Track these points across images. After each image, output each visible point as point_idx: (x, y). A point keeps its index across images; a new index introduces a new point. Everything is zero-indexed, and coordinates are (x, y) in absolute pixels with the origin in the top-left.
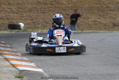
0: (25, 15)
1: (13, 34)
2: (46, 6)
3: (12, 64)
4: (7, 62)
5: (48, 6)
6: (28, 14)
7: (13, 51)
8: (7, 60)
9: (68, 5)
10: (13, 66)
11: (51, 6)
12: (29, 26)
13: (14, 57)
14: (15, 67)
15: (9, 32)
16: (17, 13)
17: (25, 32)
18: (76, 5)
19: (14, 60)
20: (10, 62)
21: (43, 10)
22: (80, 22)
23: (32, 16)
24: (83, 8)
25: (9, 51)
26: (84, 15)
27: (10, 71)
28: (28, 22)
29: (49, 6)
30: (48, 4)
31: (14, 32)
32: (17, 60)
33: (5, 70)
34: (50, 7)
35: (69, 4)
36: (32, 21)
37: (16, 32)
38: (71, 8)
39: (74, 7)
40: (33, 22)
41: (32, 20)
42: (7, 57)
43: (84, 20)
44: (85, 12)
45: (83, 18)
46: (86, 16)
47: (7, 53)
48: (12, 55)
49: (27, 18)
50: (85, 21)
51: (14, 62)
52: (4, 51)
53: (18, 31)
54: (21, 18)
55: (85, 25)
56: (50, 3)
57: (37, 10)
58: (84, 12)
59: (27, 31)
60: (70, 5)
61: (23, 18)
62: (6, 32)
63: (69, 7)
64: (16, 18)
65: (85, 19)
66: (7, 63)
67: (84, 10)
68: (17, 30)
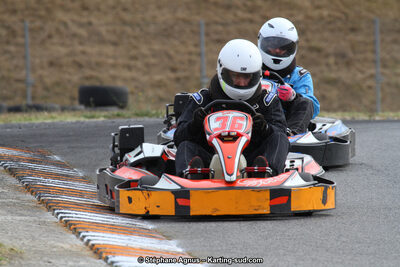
1: (96, 126)
2: (230, 17)
5: (235, 15)
9: (316, 13)
11: (249, 16)
15: (83, 119)
18: (347, 11)
21: (216, 33)
22: (364, 80)
24: (373, 22)
26: (379, 50)
29: (240, 14)
30: (238, 8)
34: (243, 20)
35: (318, 7)
36: (172, 75)
38: (330, 23)
39: (339, 19)
43: (380, 70)
44: (382, 41)
45: (374, 62)
46: (388, 57)
50: (383, 74)
54: (132, 62)
55: (382, 90)
56: (245, 5)
57: (193, 32)
58: (378, 37)
60: (325, 13)
63: (321, 18)
65: (385, 66)
67: (382, 32)
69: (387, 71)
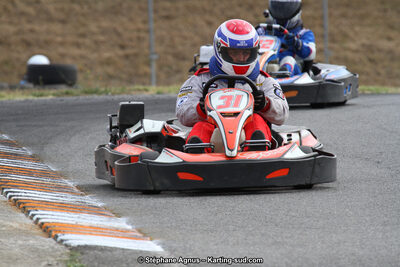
0: (93, 27)
1: (45, 104)
3: (42, 224)
4: (23, 215)
6: (105, 24)
7: (45, 174)
8: (21, 206)
10: (46, 230)
12: (110, 70)
13: (47, 196)
14: (53, 234)
15: (31, 98)
16: (63, 22)
17: (96, 96)
19: (49, 209)
20: (33, 215)
21: (165, 9)
23: (120, 30)
25: (30, 173)
26: (327, 23)
27: (34, 250)
28: (107, 55)
31: (51, 97)
32: (62, 207)
33: (15, 245)
36: (121, 52)
37: (58, 95)
40: (127, 57)
41: (122, 47)
42: (23, 194)
43: (328, 44)
44: (330, 15)
45: (323, 36)
46: (336, 31)
47: (22, 178)
48: (43, 188)
49: (101, 38)
51: (49, 217)
52: (10, 170)
53: (67, 93)
54: (81, 40)
57: (141, 9)
58: (326, 12)
59: (101, 94)
61: (87, 41)
62: (18, 97)
64: (59, 39)
65: (333, 41)
66: (20, 220)
68: (63, 88)
69: (336, 46)
